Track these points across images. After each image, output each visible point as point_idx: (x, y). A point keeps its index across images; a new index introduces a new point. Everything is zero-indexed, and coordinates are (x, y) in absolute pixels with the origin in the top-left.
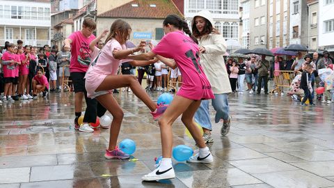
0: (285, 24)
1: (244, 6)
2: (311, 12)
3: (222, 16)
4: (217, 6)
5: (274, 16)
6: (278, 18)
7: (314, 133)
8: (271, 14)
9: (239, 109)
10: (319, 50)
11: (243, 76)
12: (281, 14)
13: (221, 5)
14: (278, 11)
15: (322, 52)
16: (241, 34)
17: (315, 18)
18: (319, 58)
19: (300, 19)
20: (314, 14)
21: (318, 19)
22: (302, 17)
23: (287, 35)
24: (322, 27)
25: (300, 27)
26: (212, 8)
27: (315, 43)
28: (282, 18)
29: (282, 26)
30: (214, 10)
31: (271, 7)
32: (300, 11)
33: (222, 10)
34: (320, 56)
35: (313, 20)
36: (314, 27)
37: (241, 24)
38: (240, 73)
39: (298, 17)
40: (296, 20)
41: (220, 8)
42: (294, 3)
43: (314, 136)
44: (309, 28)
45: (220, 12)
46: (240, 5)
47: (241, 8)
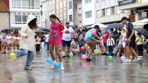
0: (65, 14)
1: (43, 5)
2: (78, 7)
3: (31, 10)
4: (28, 5)
5: (59, 10)
6: (61, 11)
7: (81, 72)
8: (57, 9)
9: (42, 61)
10: (83, 27)
11: (43, 43)
12: (63, 9)
13: (30, 4)
14: (61, 7)
15: (84, 29)
16: (42, 20)
17: (80, 10)
18: (83, 32)
19: (72, 12)
20: (80, 9)
21: (82, 11)
22: (74, 10)
23: (66, 20)
24: (84, 15)
25: (73, 16)
26: (26, 6)
27: (81, 24)
28: (63, 11)
29: (63, 15)
30: (26, 7)
31: (57, 5)
32: (72, 7)
33: (31, 7)
34: (83, 30)
35: (79, 12)
36: (80, 15)
37: (42, 15)
38: (41, 41)
39: (72, 10)
40: (71, 12)
41: (30, 6)
42: (69, 3)
43: (81, 73)
44: (78, 16)
45: (30, 8)
46: (41, 4)
47: (41, 6)
